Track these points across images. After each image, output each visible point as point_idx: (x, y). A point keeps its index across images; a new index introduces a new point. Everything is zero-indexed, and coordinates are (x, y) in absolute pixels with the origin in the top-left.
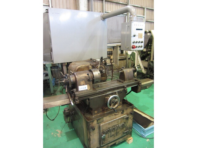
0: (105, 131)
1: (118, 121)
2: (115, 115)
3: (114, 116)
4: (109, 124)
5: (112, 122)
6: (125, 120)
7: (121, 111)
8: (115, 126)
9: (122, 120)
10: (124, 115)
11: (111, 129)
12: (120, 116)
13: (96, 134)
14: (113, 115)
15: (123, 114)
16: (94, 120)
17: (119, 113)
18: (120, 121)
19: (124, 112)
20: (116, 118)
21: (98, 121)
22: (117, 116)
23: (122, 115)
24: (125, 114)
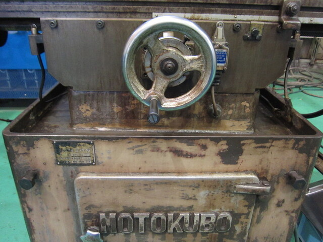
0: (102, 215)
1: (190, 192)
2: (177, 153)
3: (169, 155)
4: (130, 187)
5: (147, 184)
6: (238, 203)
7: (223, 146)
8: (171, 215)
9: (218, 193)
10: (237, 172)
11: (141, 217)
12: (213, 172)
13: (59, 211)
14: (158, 150)
15: (231, 167)
16: (38, 139)
17: (204, 147)
18: (202, 194)
19: (240, 152)
20: (179, 173)
21: (64, 155)
22: (186, 163)
23: (223, 167)
24: (246, 172)
